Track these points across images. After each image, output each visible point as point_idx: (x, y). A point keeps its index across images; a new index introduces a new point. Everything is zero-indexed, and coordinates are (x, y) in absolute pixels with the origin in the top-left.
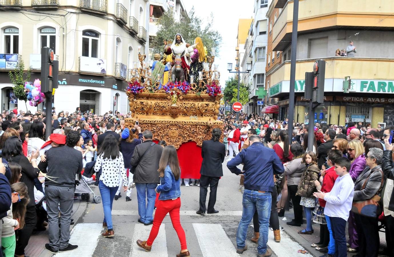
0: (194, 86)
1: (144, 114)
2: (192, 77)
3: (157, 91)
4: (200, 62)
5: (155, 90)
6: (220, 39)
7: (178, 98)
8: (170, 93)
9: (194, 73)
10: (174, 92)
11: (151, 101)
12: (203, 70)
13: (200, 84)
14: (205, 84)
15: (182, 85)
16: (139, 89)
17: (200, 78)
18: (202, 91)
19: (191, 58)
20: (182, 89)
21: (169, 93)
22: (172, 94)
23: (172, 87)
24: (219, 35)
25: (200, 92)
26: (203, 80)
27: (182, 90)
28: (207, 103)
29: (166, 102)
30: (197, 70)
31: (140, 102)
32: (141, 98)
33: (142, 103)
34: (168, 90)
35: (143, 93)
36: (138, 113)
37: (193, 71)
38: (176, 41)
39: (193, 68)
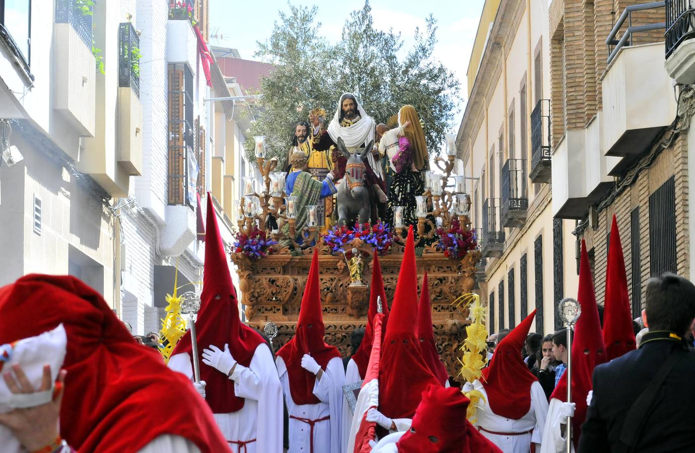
0: (404, 233)
1: (279, 310)
2: (398, 211)
3: (308, 250)
4: (416, 170)
5: (303, 248)
6: (453, 88)
7: (364, 266)
8: (344, 252)
9: (402, 198)
10: (354, 250)
11: (296, 277)
12: (426, 190)
13: (420, 226)
14: (433, 227)
15: (375, 232)
16: (264, 248)
17: (420, 212)
18: (425, 245)
19: (393, 162)
20: (376, 243)
21: (341, 253)
22: (350, 255)
23: (348, 238)
24: (448, 75)
25: (422, 248)
26: (427, 217)
27: (373, 245)
28: (441, 275)
29: (332, 276)
30: (408, 191)
31: (266, 279)
32: (270, 271)
33: (272, 283)
34: (339, 247)
35: (275, 256)
36: (263, 307)
37: (399, 194)
38: (343, 114)
39: (398, 188)
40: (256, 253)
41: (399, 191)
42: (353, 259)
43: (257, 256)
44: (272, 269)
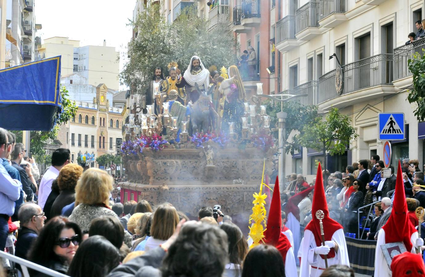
0: (235, 137)
1: (167, 179)
3: (183, 145)
4: (239, 102)
7: (214, 155)
9: (232, 117)
10: (209, 146)
11: (177, 161)
15: (219, 136)
16: (160, 145)
17: (245, 126)
18: (247, 143)
20: (220, 142)
25: (244, 145)
30: (235, 113)
31: (161, 162)
32: (163, 157)
33: (165, 164)
34: (200, 144)
35: (166, 149)
36: (159, 177)
37: (230, 115)
38: (193, 67)
39: (229, 111)
40: (157, 148)
41: (230, 113)
42: (208, 151)
43: (157, 150)
44: (164, 156)
